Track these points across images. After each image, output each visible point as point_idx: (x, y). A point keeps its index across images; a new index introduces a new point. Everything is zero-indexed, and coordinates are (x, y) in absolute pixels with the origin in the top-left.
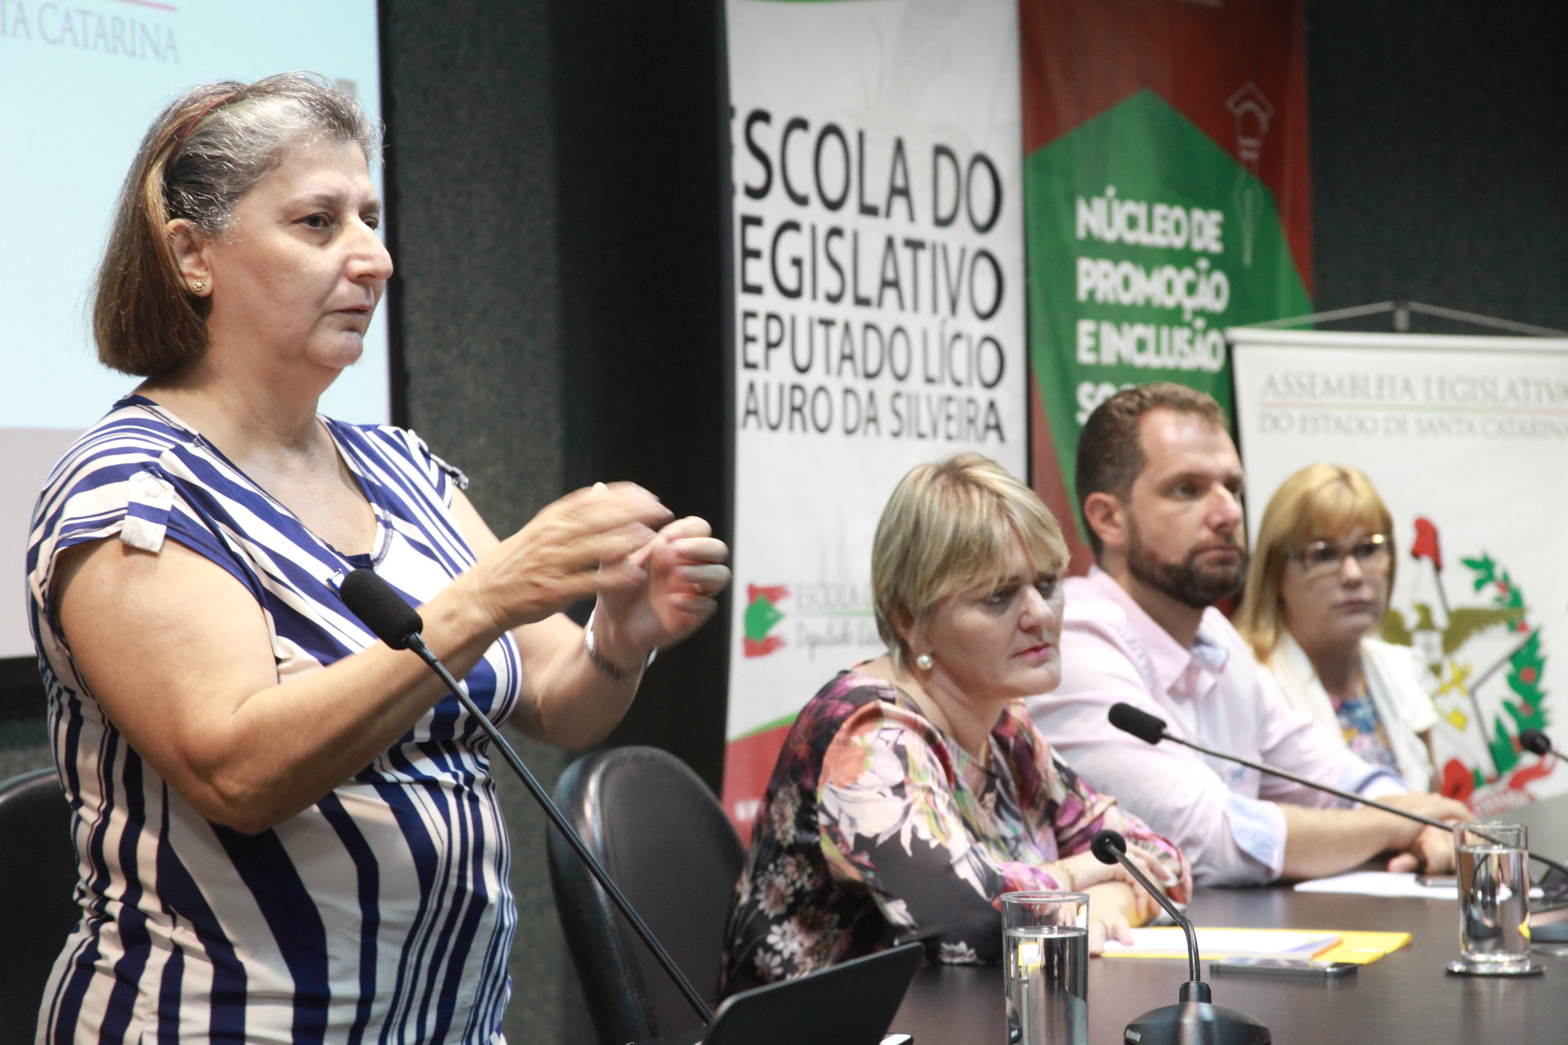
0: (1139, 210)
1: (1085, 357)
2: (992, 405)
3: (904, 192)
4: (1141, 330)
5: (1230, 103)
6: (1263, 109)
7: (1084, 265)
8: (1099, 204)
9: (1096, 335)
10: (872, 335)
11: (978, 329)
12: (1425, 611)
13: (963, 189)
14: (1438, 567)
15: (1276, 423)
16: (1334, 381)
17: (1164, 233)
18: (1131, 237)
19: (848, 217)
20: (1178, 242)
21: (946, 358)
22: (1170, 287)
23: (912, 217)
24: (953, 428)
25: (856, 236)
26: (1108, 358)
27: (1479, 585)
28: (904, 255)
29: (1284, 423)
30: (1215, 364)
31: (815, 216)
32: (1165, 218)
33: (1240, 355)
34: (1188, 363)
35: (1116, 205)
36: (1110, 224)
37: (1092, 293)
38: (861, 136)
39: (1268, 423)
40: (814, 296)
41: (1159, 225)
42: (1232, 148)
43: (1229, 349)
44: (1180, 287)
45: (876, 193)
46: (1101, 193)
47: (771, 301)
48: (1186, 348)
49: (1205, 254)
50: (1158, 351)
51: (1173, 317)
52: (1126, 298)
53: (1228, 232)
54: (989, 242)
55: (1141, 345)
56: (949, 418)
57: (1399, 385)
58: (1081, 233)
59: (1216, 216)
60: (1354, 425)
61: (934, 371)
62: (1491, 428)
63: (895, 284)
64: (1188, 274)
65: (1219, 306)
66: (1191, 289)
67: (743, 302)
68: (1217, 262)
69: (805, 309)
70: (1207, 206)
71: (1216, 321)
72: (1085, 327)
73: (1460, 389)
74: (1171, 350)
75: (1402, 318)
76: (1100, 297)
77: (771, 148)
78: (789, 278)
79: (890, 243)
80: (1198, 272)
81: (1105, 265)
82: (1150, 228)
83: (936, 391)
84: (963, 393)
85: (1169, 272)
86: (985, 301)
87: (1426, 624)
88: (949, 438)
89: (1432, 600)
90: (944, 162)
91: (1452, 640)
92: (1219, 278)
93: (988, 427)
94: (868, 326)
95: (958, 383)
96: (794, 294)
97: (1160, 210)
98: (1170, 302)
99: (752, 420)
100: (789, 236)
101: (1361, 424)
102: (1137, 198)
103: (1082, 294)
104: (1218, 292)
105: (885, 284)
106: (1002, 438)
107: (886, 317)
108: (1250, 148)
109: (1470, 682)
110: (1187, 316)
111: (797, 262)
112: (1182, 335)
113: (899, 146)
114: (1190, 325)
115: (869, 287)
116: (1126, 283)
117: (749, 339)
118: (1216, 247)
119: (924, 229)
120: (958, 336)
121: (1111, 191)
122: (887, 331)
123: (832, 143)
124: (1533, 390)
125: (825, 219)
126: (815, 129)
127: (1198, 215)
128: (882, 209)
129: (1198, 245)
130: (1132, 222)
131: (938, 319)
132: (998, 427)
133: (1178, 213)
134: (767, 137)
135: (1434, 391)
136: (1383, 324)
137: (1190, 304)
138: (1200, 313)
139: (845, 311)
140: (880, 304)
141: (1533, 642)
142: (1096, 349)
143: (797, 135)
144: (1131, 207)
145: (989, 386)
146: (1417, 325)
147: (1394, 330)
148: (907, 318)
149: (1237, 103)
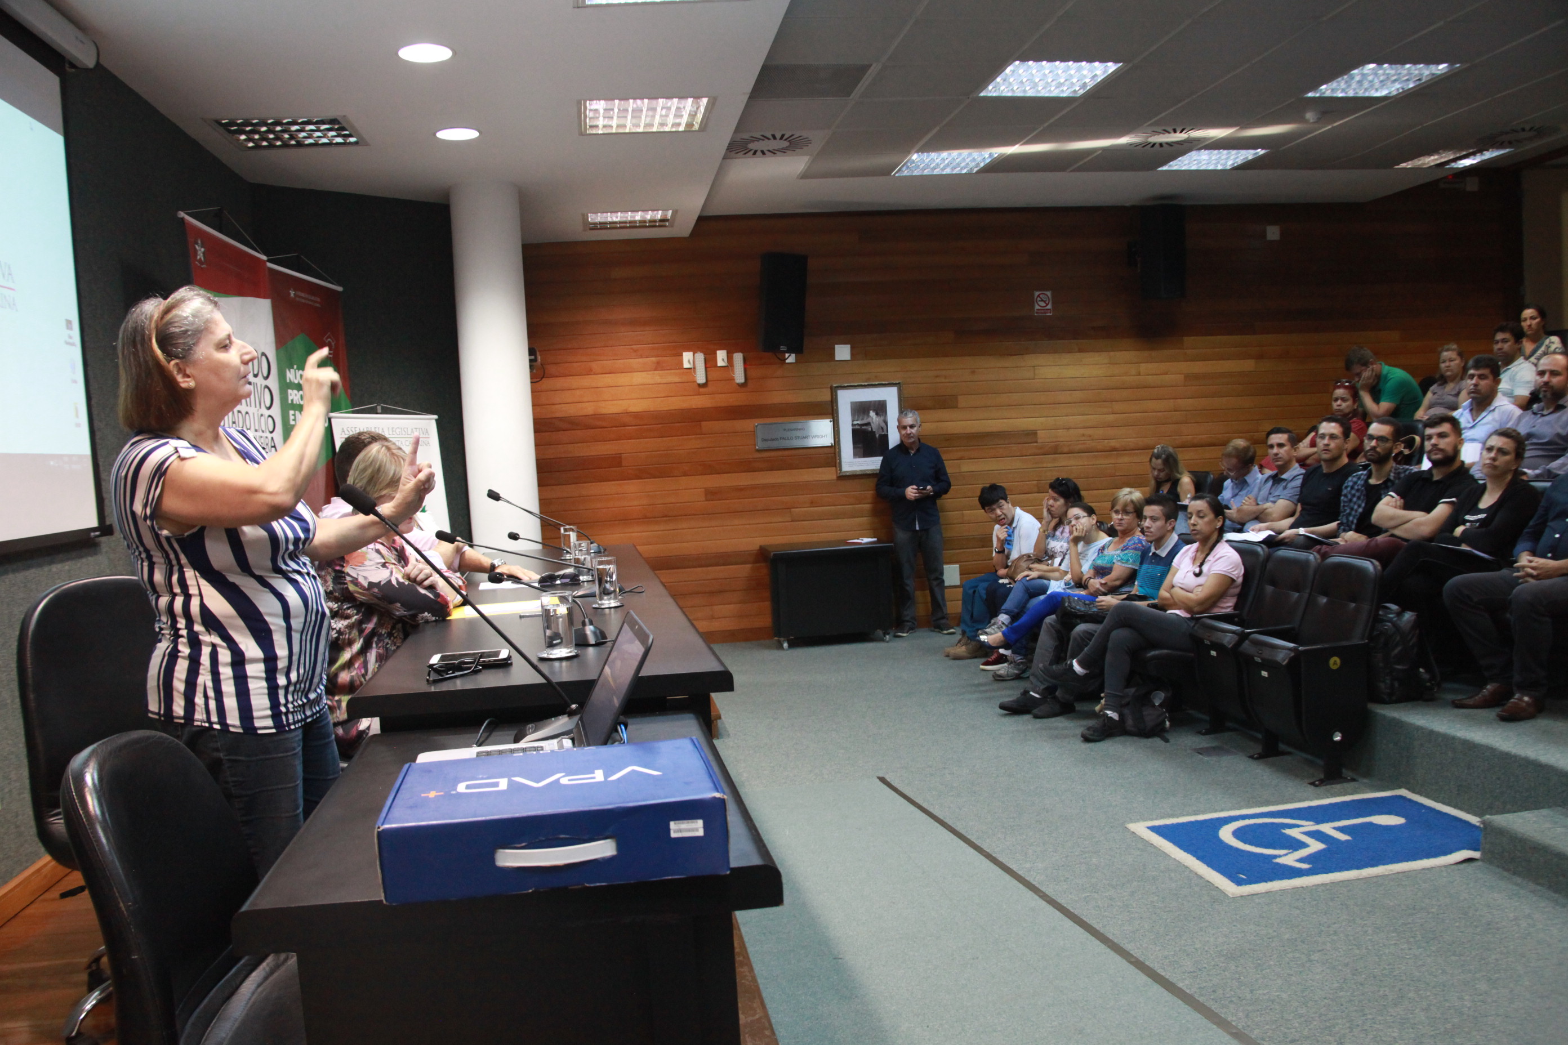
2: (272, 438)
5: (324, 339)
6: (334, 341)
7: (290, 391)
8: (292, 371)
9: (294, 415)
10: (240, 414)
11: (267, 413)
21: (260, 422)
33: (333, 420)
37: (292, 400)
46: (293, 368)
54: (268, 382)
58: (288, 380)
61: (257, 428)
73: (398, 431)
75: (379, 409)
81: (295, 392)
84: (265, 435)
86: (268, 402)
95: (264, 432)
103: (290, 402)
120: (262, 415)
121: (295, 366)
122: (244, 413)
124: (418, 430)
131: (256, 409)
136: (373, 411)
145: (273, 432)
146: (385, 411)
147: (377, 413)
148: (248, 409)
149: (327, 338)
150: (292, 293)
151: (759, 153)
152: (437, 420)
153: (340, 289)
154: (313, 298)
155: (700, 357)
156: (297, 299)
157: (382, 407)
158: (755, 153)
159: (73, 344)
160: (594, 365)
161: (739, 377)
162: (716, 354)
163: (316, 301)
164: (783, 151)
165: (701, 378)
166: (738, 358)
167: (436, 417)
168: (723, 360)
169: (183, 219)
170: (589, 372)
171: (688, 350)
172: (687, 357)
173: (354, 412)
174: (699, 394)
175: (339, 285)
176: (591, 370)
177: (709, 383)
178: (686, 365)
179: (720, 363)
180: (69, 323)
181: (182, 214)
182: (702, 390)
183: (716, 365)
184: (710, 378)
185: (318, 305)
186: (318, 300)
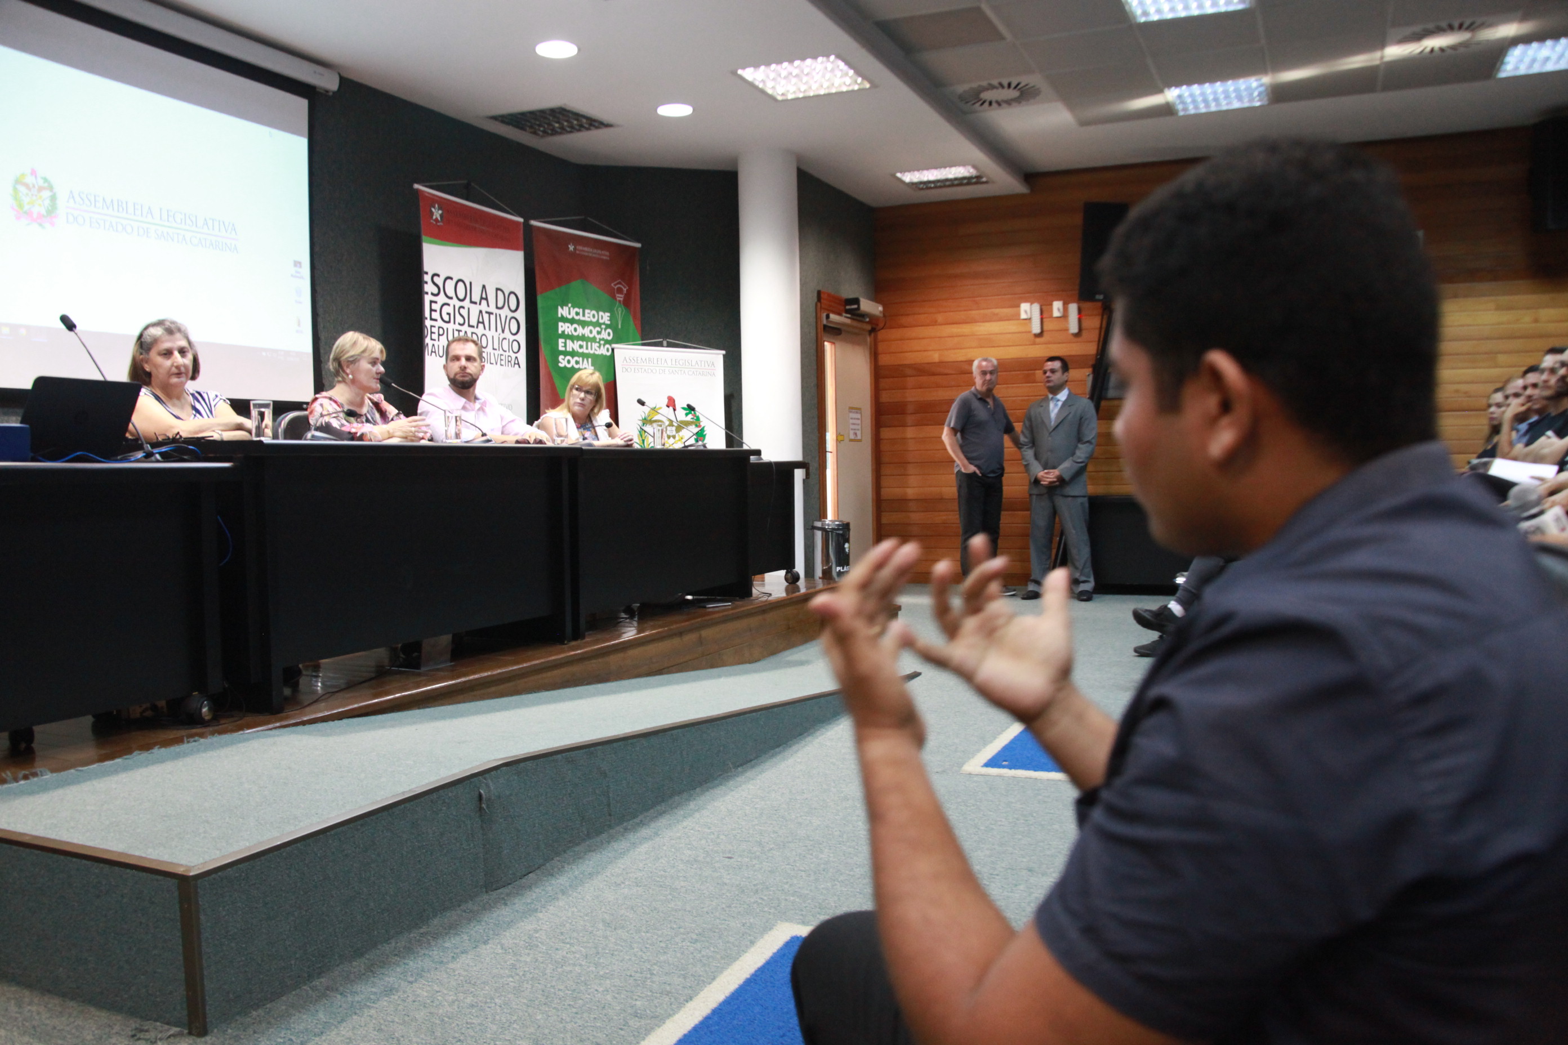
0: (581, 311)
1: (561, 348)
2: (516, 358)
3: (486, 299)
4: (580, 342)
5: (612, 285)
6: (625, 287)
7: (560, 324)
8: (566, 309)
9: (565, 343)
11: (514, 338)
12: (671, 421)
13: (507, 300)
14: (675, 410)
15: (627, 370)
16: (644, 360)
17: (589, 317)
18: (577, 318)
19: (466, 303)
20: (594, 320)
21: (501, 343)
22: (591, 332)
23: (488, 306)
24: (503, 363)
25: (469, 309)
26: (569, 349)
27: (687, 415)
28: (486, 316)
29: (629, 370)
30: (609, 353)
31: (455, 302)
32: (589, 313)
33: (616, 351)
34: (599, 352)
35: (572, 309)
36: (570, 314)
37: (563, 332)
38: (471, 283)
39: (624, 370)
40: (455, 323)
41: (587, 315)
42: (614, 297)
43: (613, 350)
44: (595, 332)
45: (476, 297)
46: (567, 305)
47: (440, 323)
48: (597, 349)
49: (604, 324)
50: (587, 348)
51: (594, 340)
52: (575, 334)
53: (611, 319)
54: (515, 315)
55: (581, 347)
56: (501, 360)
57: (663, 361)
58: (560, 315)
59: (609, 314)
60: (650, 371)
61: (496, 347)
62: (690, 373)
63: (483, 323)
64: (598, 329)
65: (610, 338)
66: (599, 333)
67: (428, 323)
68: (608, 326)
69: (451, 326)
70: (604, 312)
71: (607, 342)
72: (561, 341)
73: (683, 363)
74: (591, 349)
75: (665, 343)
76: (566, 333)
77: (440, 283)
78: (446, 318)
79: (481, 312)
80: (602, 329)
81: (568, 325)
82: (584, 315)
83: (496, 352)
84: (507, 354)
85: (591, 328)
86: (514, 330)
87: (671, 424)
88: (501, 365)
89: (673, 418)
90: (499, 292)
91: (679, 429)
92: (609, 330)
93: (515, 364)
94: (472, 333)
95: (505, 351)
96: (449, 322)
97: (587, 311)
98: (591, 336)
99: (433, 354)
100: (445, 308)
101: (652, 371)
102: (579, 308)
103: (560, 332)
104: (609, 334)
105: (479, 322)
106: (519, 367)
107: (480, 331)
108: (620, 297)
109: (683, 440)
110: (598, 340)
111: (449, 314)
112: (595, 345)
113: (484, 287)
114: (599, 342)
115: (474, 322)
116: (575, 330)
117: (432, 333)
118: (609, 323)
119: (492, 308)
120: (503, 339)
121: (570, 305)
123: (460, 284)
124: (703, 363)
125: (458, 304)
126: (455, 280)
127: (601, 313)
128: (478, 303)
129: (601, 321)
130: (577, 314)
131: (497, 333)
132: (518, 364)
133: (594, 312)
134: (439, 281)
135: (674, 363)
136: (660, 345)
137: (598, 337)
138: (603, 339)
139: (465, 328)
140: (477, 327)
141: (702, 430)
142: (565, 346)
143: (448, 281)
144: (577, 310)
145: (516, 353)
146: (670, 345)
147: (662, 346)
148: (487, 332)
149: (615, 285)
150: (571, 248)
151: (994, 105)
152: (724, 356)
153: (638, 245)
154: (595, 251)
155: (1036, 307)
156: (578, 252)
157: (668, 342)
158: (990, 103)
159: (302, 278)
160: (940, 318)
161: (1074, 328)
162: (1051, 305)
163: (605, 255)
164: (1018, 100)
165: (1036, 329)
166: (1073, 308)
167: (724, 352)
168: (1059, 310)
169: (418, 190)
170: (935, 323)
171: (1026, 301)
172: (1025, 307)
173: (644, 345)
174: (1034, 344)
175: (638, 241)
176: (936, 321)
177: (1045, 334)
178: (1023, 316)
179: (1056, 313)
180: (298, 264)
181: (416, 186)
182: (1038, 340)
183: (1051, 316)
184: (1045, 328)
185: (604, 258)
186: (607, 253)
